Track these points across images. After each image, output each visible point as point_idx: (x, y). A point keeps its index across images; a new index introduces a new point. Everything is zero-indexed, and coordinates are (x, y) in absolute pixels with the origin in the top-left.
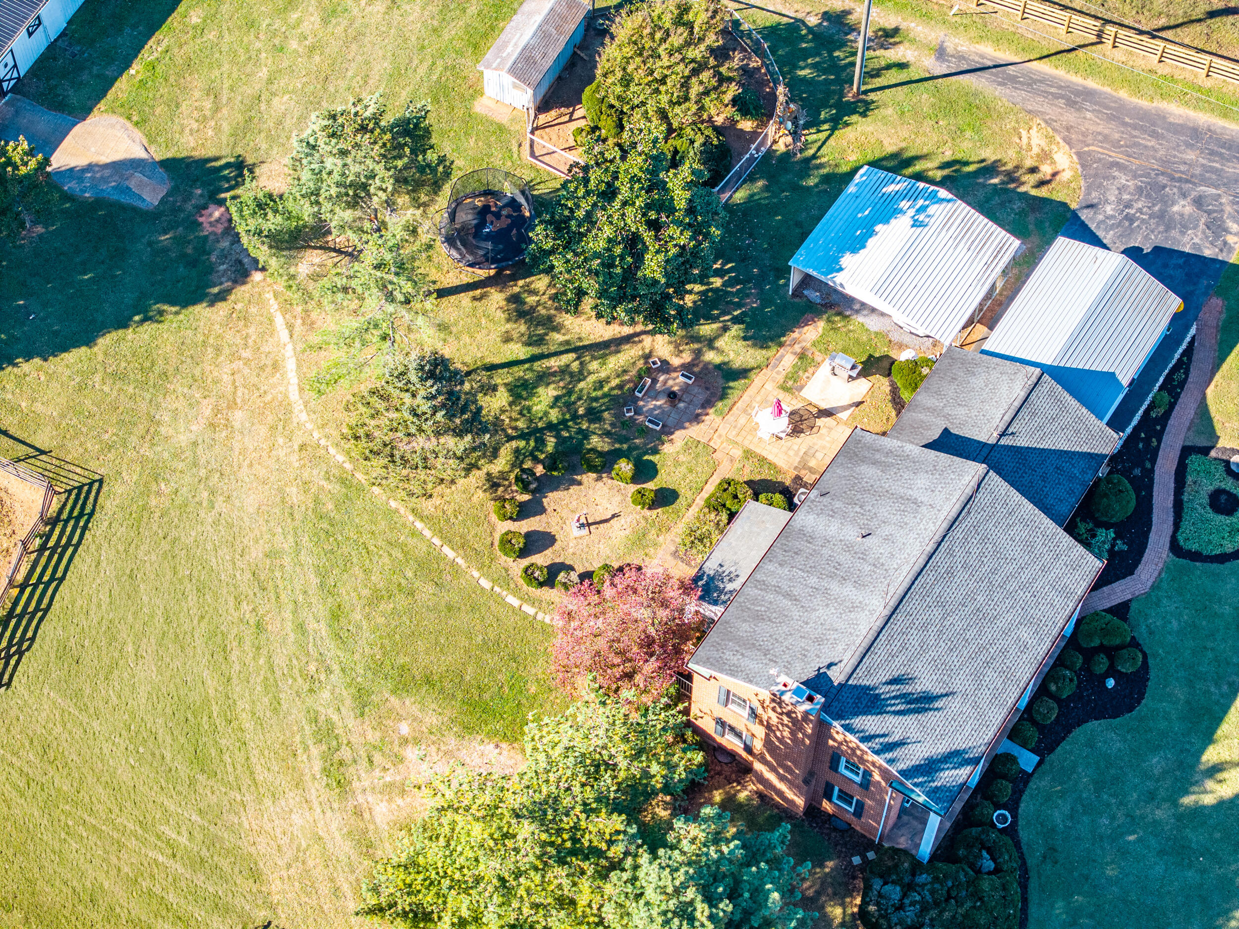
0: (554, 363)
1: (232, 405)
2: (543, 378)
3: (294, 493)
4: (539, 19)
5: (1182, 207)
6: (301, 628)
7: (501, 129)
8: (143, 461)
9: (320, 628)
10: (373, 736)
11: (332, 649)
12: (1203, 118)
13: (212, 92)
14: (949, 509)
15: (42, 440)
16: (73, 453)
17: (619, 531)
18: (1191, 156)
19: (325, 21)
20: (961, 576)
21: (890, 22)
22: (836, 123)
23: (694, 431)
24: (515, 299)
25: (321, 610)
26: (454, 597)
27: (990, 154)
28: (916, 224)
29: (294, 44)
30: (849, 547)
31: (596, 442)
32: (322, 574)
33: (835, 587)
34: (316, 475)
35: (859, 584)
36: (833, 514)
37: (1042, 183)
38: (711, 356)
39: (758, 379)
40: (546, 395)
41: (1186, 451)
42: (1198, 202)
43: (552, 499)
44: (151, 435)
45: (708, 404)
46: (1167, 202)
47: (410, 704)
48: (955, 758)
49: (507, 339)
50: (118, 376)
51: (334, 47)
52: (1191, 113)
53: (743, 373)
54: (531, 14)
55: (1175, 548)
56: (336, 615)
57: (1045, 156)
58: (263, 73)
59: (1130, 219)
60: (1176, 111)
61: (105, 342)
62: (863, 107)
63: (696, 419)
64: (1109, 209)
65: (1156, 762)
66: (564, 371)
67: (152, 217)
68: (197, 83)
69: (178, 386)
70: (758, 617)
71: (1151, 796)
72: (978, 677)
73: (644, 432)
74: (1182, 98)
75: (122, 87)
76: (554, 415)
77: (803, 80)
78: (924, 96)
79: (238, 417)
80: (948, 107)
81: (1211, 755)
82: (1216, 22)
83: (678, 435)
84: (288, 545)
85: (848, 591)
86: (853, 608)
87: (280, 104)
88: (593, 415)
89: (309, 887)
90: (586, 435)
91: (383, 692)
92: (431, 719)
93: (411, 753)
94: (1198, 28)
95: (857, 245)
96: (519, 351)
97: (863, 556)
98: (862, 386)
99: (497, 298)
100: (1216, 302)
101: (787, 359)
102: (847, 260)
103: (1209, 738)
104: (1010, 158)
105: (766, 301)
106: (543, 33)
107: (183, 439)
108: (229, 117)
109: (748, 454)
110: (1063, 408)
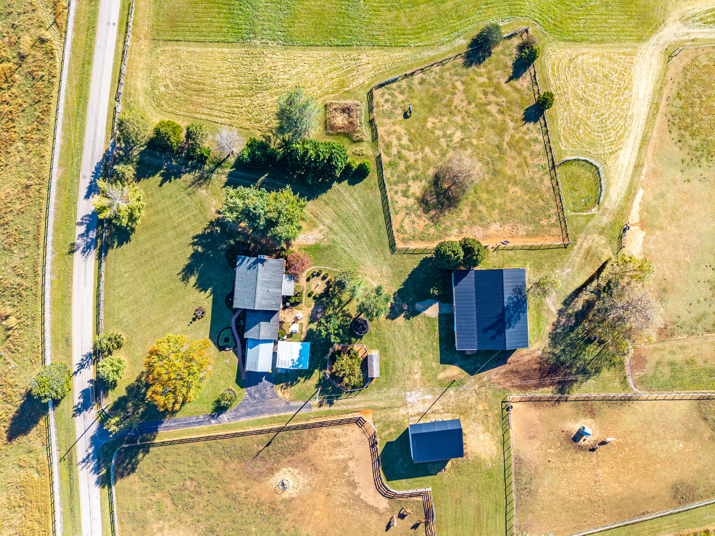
0: (338, 310)
1: (381, 276)
2: (339, 306)
3: (363, 267)
4: (375, 369)
5: (257, 395)
6: (349, 247)
7: (372, 349)
8: (388, 260)
9: (347, 249)
10: (329, 237)
11: (343, 246)
12: (261, 417)
13: (422, 331)
14: (257, 299)
15: (405, 256)
16: (399, 256)
17: (313, 286)
18: (260, 407)
19: (413, 355)
20: (250, 290)
21: (322, 408)
22: (320, 380)
23: (311, 309)
24: (351, 317)
25: (348, 251)
26: (330, 263)
27: (293, 388)
28: (293, 360)
29: (415, 347)
30: (269, 288)
31: (324, 299)
32: (351, 257)
33: (268, 280)
34: (362, 272)
35: (264, 281)
36: (275, 293)
37: (282, 387)
38: (316, 323)
39: (307, 323)
40: (336, 303)
41: (236, 346)
42: (255, 398)
43: (326, 286)
44: (390, 265)
45: (312, 315)
46: (260, 395)
47: (327, 244)
48: (241, 264)
49: (348, 310)
50: (401, 272)
51: (408, 350)
52: (264, 417)
53: (310, 323)
54: (377, 370)
55: (231, 328)
56: (345, 252)
57: (284, 393)
58: (416, 338)
59: (264, 388)
60: (267, 416)
61: (407, 277)
62: (317, 386)
63: (312, 311)
64: (269, 388)
65: (219, 291)
66: (336, 309)
67: (415, 302)
68: (426, 331)
69: (391, 275)
70: (277, 271)
71: (217, 285)
72: (242, 278)
73: (318, 305)
74: (266, 419)
75: (437, 323)
76: (333, 300)
77: (329, 386)
78: (309, 395)
79: (379, 275)
80: (304, 395)
81: (212, 297)
82: (269, 441)
83: (313, 307)
84: (359, 259)
85: (266, 280)
86: (263, 277)
87: (409, 334)
88: (327, 303)
89: (325, 212)
90: (327, 299)
91: (332, 244)
92: (322, 243)
93: (322, 237)
94: (271, 438)
95: (301, 351)
96: (345, 308)
97: (267, 287)
98: (290, 331)
99: (354, 316)
100: (244, 379)
101: (304, 330)
102: (301, 347)
103: (213, 299)
104: (289, 389)
105: (313, 338)
106: (372, 366)
107: (384, 267)
108: (415, 326)
109: (301, 309)
110: (254, 336)
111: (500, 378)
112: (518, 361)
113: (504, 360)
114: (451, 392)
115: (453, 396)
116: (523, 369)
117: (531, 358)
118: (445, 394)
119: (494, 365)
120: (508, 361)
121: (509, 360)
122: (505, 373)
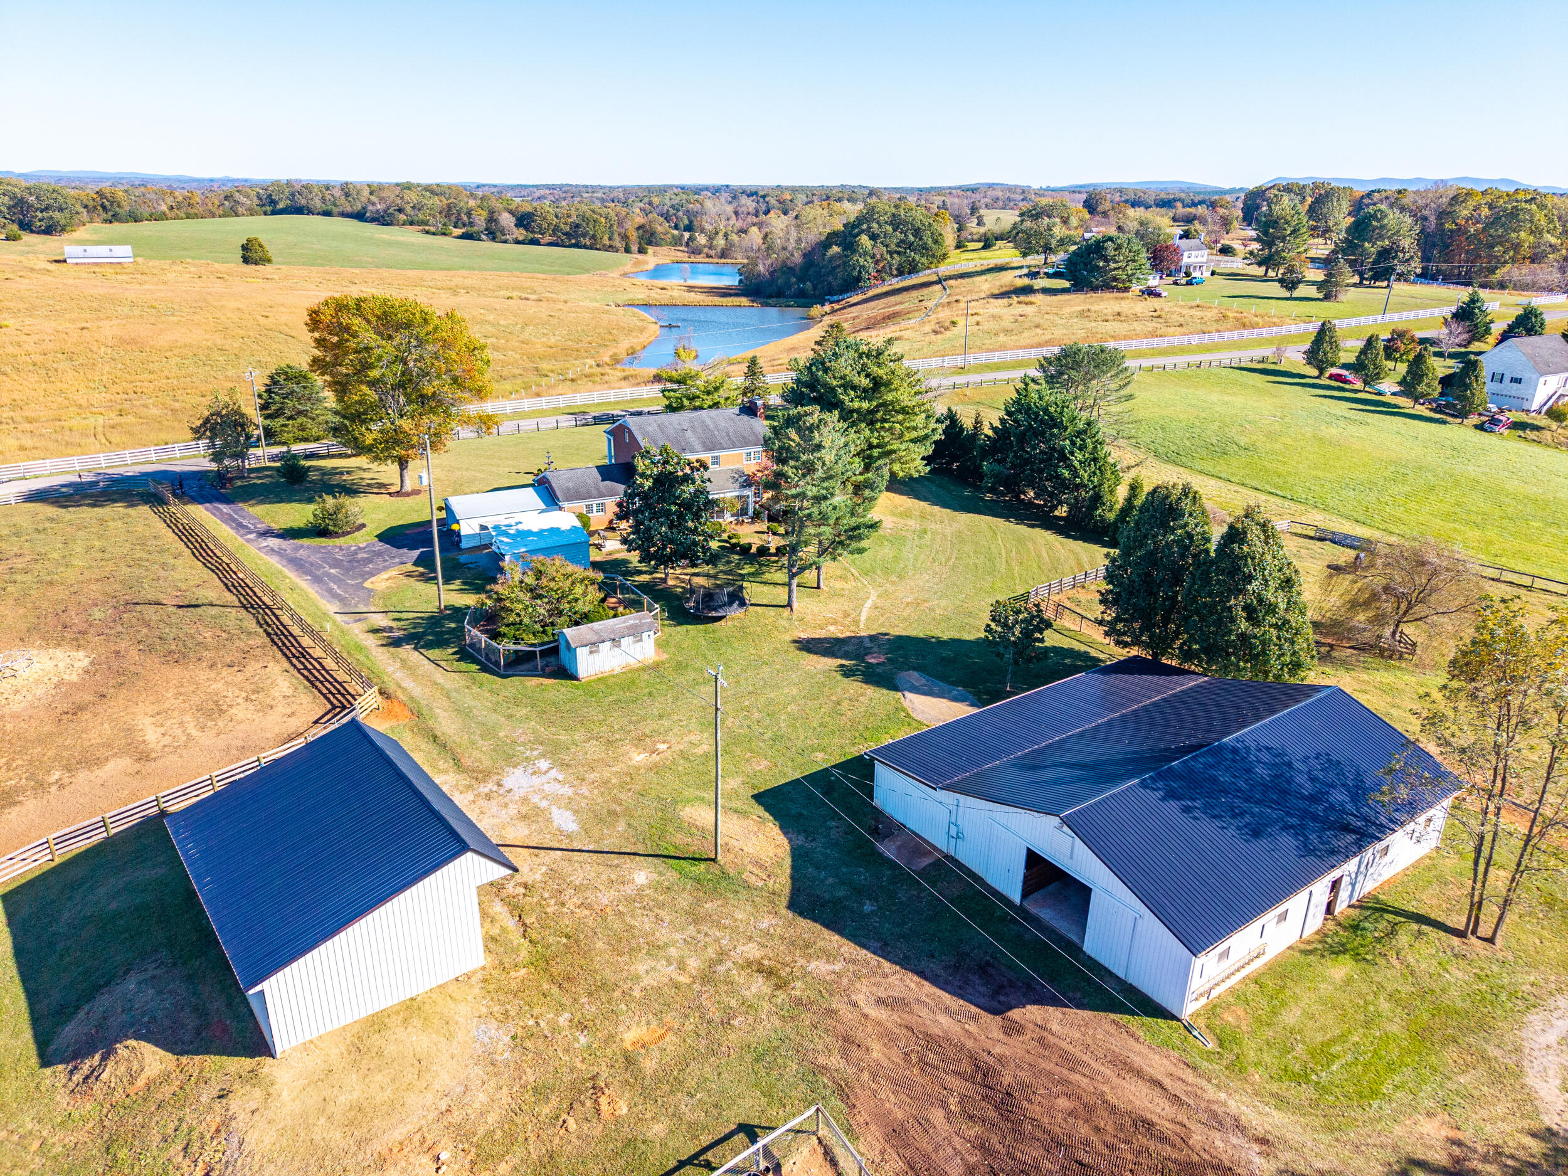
111: (888, 1038)
112: (1073, 1063)
113: (999, 989)
114: (642, 875)
115: (629, 890)
116: (1058, 1124)
117: (1167, 1127)
118: (616, 860)
119: (934, 966)
120: (1015, 1014)
121: (1030, 1014)
122: (931, 1041)
